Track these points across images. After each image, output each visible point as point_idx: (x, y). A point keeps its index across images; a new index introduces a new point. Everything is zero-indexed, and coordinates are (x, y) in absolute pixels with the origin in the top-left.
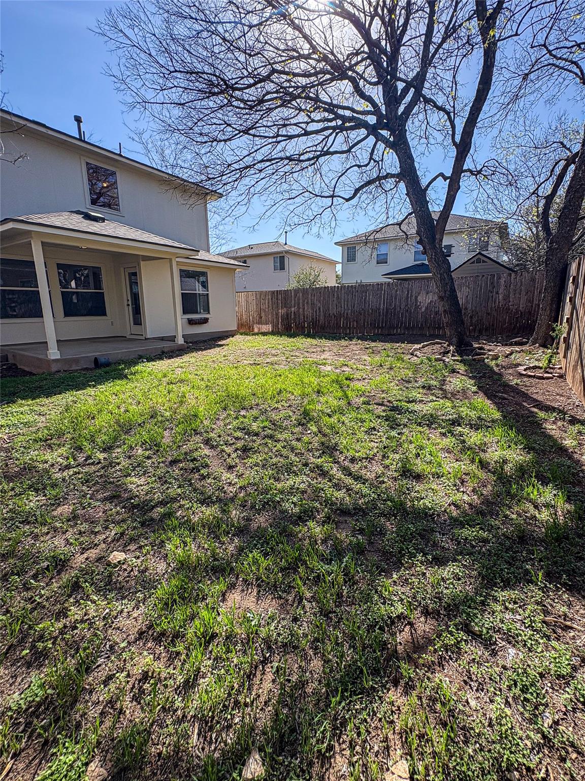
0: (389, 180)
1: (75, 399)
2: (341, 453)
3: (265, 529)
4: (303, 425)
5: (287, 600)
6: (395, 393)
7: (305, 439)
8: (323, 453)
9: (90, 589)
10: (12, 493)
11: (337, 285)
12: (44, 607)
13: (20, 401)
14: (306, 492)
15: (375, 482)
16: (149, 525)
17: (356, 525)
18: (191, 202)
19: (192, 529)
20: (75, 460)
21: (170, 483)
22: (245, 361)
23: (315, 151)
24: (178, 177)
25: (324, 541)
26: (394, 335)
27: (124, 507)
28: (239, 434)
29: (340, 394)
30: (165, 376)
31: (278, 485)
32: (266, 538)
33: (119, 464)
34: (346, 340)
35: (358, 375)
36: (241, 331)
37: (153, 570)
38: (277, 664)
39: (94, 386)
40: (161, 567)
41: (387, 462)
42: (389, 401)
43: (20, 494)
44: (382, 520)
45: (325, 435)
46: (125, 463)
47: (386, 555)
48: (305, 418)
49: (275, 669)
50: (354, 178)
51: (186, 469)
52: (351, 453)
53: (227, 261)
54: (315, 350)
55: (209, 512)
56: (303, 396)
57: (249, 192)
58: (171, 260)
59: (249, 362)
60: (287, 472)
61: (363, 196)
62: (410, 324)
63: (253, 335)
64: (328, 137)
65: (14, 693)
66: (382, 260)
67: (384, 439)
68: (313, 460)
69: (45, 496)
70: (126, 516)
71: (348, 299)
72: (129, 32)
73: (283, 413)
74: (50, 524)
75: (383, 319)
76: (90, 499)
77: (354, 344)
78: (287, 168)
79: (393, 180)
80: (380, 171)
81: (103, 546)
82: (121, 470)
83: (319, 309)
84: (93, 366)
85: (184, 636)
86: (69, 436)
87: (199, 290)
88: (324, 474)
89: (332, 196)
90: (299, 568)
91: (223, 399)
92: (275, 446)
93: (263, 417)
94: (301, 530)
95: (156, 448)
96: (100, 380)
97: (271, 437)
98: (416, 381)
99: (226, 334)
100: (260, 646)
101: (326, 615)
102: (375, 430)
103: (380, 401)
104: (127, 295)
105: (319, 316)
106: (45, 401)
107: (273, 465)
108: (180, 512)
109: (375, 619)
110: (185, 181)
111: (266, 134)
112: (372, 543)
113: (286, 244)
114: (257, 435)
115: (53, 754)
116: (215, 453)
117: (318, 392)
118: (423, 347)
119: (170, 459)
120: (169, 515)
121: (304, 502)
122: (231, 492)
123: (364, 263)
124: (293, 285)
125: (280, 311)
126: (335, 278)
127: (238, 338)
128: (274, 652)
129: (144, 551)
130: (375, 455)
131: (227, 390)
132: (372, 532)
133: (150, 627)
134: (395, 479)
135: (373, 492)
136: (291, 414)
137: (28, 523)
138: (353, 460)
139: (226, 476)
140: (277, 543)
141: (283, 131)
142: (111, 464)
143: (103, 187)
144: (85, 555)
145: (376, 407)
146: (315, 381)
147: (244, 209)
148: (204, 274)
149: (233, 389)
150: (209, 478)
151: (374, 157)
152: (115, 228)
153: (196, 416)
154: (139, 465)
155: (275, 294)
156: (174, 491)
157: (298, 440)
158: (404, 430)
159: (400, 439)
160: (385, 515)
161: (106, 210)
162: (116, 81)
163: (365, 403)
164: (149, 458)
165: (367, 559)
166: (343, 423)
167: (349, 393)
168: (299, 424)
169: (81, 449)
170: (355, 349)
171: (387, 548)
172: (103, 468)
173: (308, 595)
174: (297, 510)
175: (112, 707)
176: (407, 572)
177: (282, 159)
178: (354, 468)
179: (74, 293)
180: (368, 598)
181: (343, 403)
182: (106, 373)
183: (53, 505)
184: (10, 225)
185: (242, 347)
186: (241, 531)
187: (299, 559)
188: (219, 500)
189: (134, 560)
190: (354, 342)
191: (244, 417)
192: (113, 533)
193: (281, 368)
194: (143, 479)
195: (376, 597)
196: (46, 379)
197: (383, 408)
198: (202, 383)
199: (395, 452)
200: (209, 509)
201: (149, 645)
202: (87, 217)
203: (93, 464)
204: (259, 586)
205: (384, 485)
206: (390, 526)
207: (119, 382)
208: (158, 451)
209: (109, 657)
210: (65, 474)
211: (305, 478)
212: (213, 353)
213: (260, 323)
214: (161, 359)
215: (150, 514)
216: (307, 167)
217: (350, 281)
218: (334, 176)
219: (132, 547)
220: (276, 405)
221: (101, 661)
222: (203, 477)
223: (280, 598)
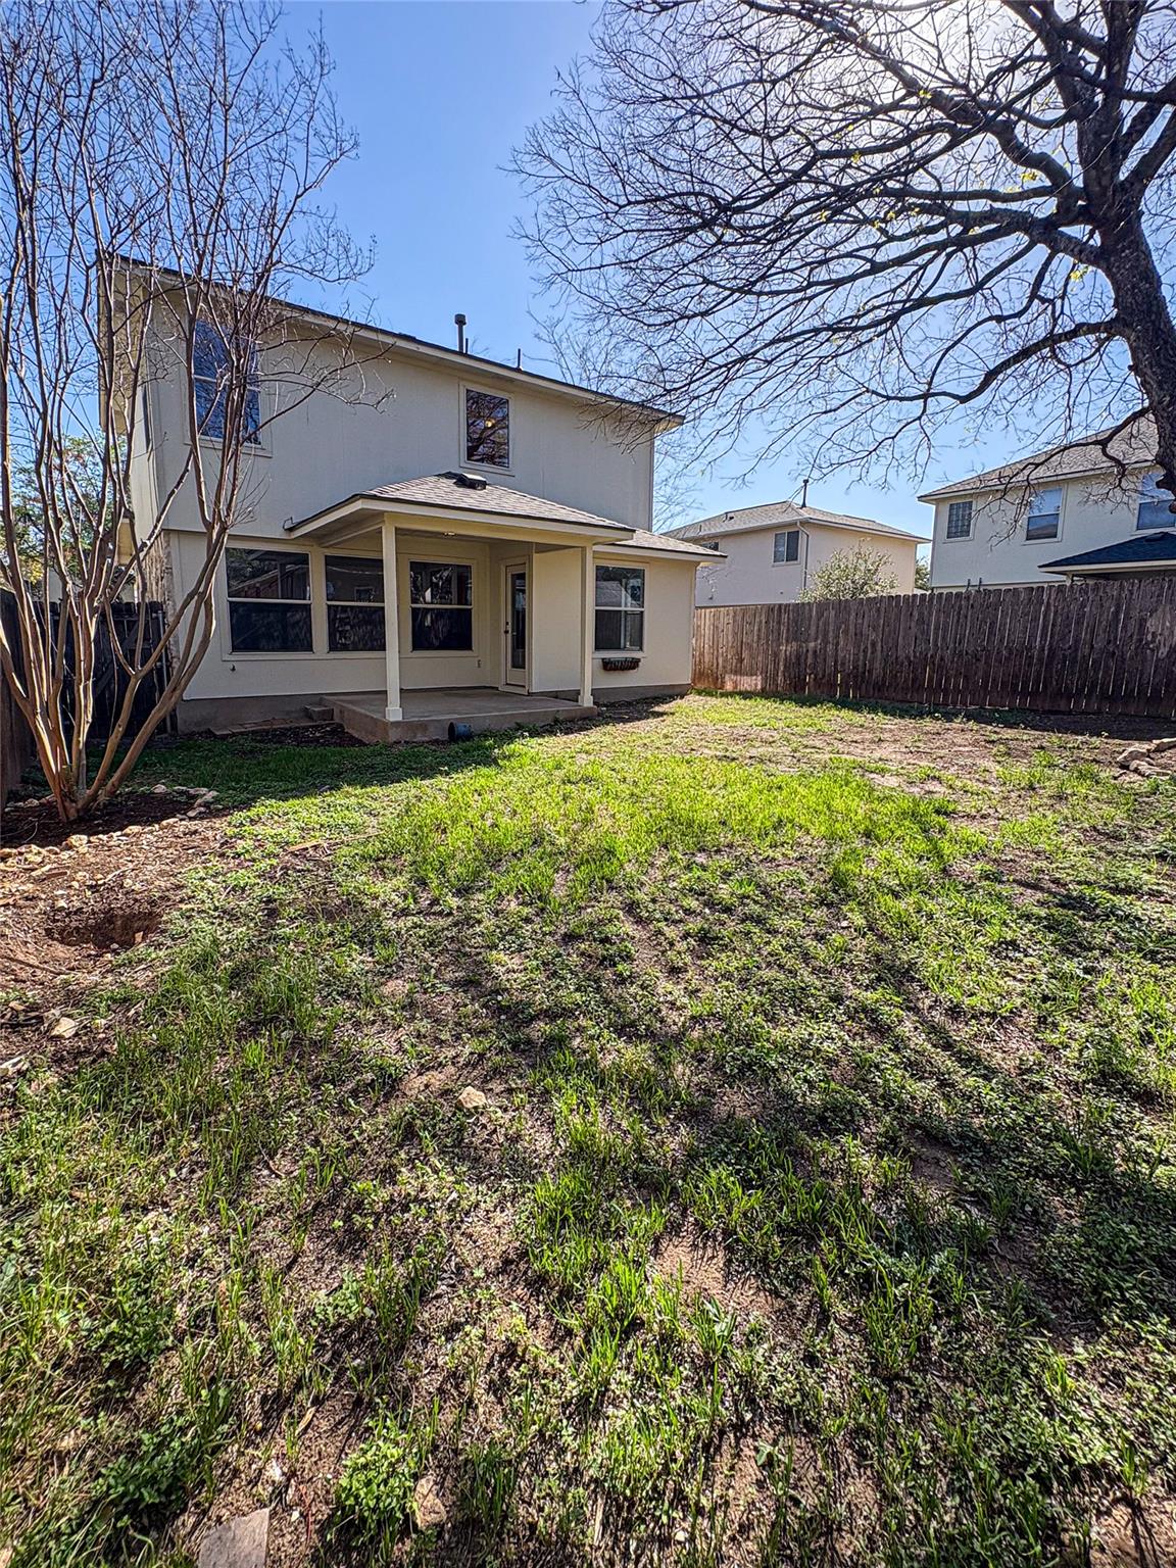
0: (1082, 340)
1: (418, 793)
2: (925, 988)
3: (744, 1125)
4: (830, 905)
5: (793, 1307)
6: (1077, 864)
7: (837, 939)
8: (879, 979)
9: (431, 1146)
10: (330, 940)
11: (919, 592)
12: (364, 1153)
13: (347, 788)
14: (837, 1063)
15: (1017, 1081)
16: (523, 1051)
17: (965, 1178)
18: (629, 438)
19: (600, 1081)
20: (416, 901)
21: (563, 978)
22: (706, 751)
23: (892, 303)
24: (611, 397)
25: (883, 1194)
26: (1070, 713)
27: (484, 1006)
28: (692, 903)
29: (922, 846)
30: (558, 767)
31: (773, 1032)
32: (746, 1145)
33: (479, 922)
34: (937, 719)
35: (967, 805)
36: (699, 686)
37: (530, 1142)
38: (769, 1449)
39: (447, 774)
40: (544, 1141)
41: (1053, 1038)
42: (1056, 881)
43: (341, 946)
44: (1041, 1186)
45: (882, 938)
46: (489, 922)
47: (1052, 1285)
48: (838, 891)
49: (762, 1459)
50: (987, 346)
51: (590, 956)
52: (951, 994)
53: (683, 547)
54: (857, 737)
55: (633, 1055)
56: (832, 839)
57: (741, 408)
58: (583, 549)
59: (712, 753)
60: (793, 1006)
61: (1007, 385)
62: (1117, 687)
63: (722, 695)
64: (924, 267)
65: (320, 1288)
66: (1044, 530)
67: (1043, 977)
68: (853, 991)
69: (372, 955)
70: (488, 1023)
71: (946, 624)
72: (561, 157)
73: (785, 872)
74: (378, 1007)
75: (1039, 673)
76: (435, 977)
77: (956, 731)
78: (826, 349)
79: (1092, 337)
80: (1055, 320)
81: (452, 1069)
82: (482, 934)
83: (874, 644)
84: (446, 737)
85: (579, 1299)
86: (408, 857)
87: (627, 605)
88: (881, 1030)
89: (925, 396)
90: (820, 1238)
91: (663, 825)
92: (768, 943)
93: (741, 875)
94: (827, 1150)
95: (540, 904)
96: (457, 763)
97: (759, 920)
98: (1137, 838)
99: (670, 692)
100: (731, 1387)
101: (888, 1381)
102: (1016, 948)
103: (1031, 877)
104: (506, 616)
105: (872, 663)
106: (377, 791)
107: (763, 984)
108: (578, 1040)
109: (1023, 1446)
110: (623, 401)
111: (784, 287)
112: (1010, 1238)
113: (804, 505)
114: (728, 910)
115: (368, 1429)
116: (644, 935)
117: (868, 834)
118: (1159, 749)
119: (563, 930)
120: (558, 1042)
121: (833, 1084)
122: (675, 1024)
123: (995, 541)
124: (815, 592)
125: (783, 648)
126: (912, 577)
127: (692, 701)
128: (762, 1418)
129: (517, 1101)
130: (1015, 1012)
131: (669, 806)
132: (1011, 1210)
133: (523, 1255)
134: (1077, 1088)
135: (1014, 1108)
136: (804, 876)
137: (349, 997)
138: (955, 1012)
139: (664, 985)
140: (771, 1163)
141: (822, 274)
142: (468, 918)
143: (486, 428)
144: (424, 1079)
145: (1018, 889)
146: (860, 809)
147: (728, 441)
148: (639, 574)
149: (682, 808)
150: (632, 983)
151: (1042, 291)
152: (500, 498)
153: (611, 852)
154: (511, 932)
155: (776, 611)
156: (570, 996)
157: (820, 938)
158: (1104, 963)
159: (1090, 984)
160: (1046, 1176)
161: (486, 466)
162: (529, 243)
163: (987, 878)
164: (528, 920)
165: (994, 1275)
166: (930, 916)
167: (946, 848)
168: (822, 903)
169: (425, 884)
170: (958, 741)
171: (1056, 1266)
172: (456, 924)
173: (842, 1311)
174: (815, 1099)
175: (457, 1387)
176: (1120, 1354)
177: (817, 331)
178: (961, 1033)
179: (428, 610)
180: (1002, 1384)
181: (928, 868)
182: (465, 751)
183: (383, 974)
184: (359, 505)
185: (702, 721)
186: (694, 1114)
187: (819, 1218)
188: (651, 1035)
189: (500, 1114)
190: (956, 724)
191: (704, 868)
192: (467, 1050)
193: (783, 772)
194: (517, 960)
195: (1024, 1388)
196: (380, 754)
197: (1039, 895)
198: (623, 786)
199: (1076, 1015)
200: (631, 1049)
201: (519, 1292)
202: (462, 482)
203: (440, 913)
204: (729, 1249)
205: (1043, 1097)
206: (1066, 1209)
207: (484, 770)
208: (543, 910)
209: (453, 1286)
210: (401, 924)
211: (834, 1030)
212: (644, 728)
213: (738, 672)
214: (552, 733)
215: (527, 1031)
216: (871, 340)
217: (953, 581)
218: (933, 349)
219: (497, 1086)
220: (770, 853)
221: (442, 1288)
222: (621, 980)
223: (776, 1293)
